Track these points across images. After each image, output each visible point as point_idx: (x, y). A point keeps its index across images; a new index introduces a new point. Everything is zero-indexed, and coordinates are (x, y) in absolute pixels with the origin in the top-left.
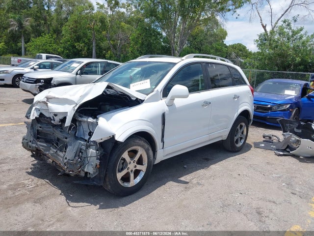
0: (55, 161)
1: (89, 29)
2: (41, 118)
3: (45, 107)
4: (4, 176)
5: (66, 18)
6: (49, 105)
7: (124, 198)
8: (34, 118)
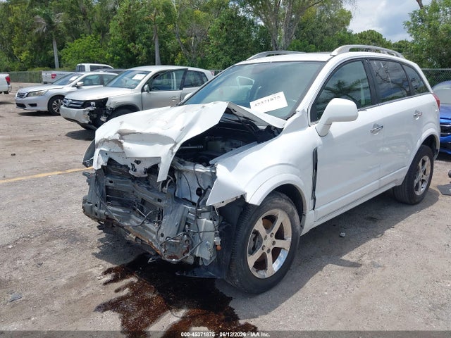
0: (139, 237)
1: (148, 22)
2: (111, 167)
3: (118, 149)
4: (59, 261)
5: (114, 9)
6: (125, 144)
7: (260, 297)
8: (100, 168)
